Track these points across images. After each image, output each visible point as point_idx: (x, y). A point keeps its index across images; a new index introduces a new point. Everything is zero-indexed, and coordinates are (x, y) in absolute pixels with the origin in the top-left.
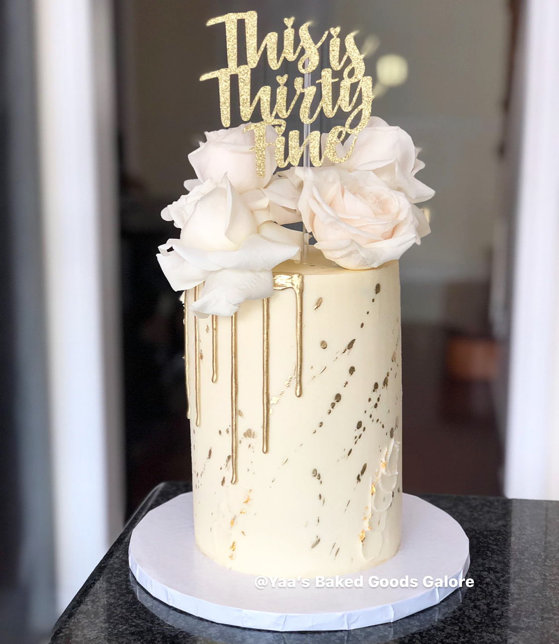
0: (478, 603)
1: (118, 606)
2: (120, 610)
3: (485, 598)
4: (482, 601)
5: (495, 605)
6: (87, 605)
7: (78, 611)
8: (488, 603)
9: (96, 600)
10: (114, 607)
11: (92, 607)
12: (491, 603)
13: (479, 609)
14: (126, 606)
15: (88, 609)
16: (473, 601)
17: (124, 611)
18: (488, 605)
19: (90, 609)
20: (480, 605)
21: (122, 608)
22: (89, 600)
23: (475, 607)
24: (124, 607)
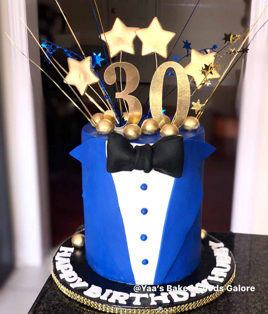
0: (256, 305)
1: (61, 306)
2: (61, 308)
3: (259, 302)
4: (258, 303)
5: (265, 306)
6: (44, 305)
7: (39, 309)
8: (262, 305)
9: (49, 302)
10: (59, 306)
11: (47, 307)
12: (263, 305)
13: (257, 309)
14: (65, 306)
15: (44, 308)
16: (253, 304)
17: (64, 309)
18: (262, 306)
19: (45, 307)
20: (257, 306)
21: (63, 307)
22: (45, 302)
23: (255, 307)
24: (64, 307)
